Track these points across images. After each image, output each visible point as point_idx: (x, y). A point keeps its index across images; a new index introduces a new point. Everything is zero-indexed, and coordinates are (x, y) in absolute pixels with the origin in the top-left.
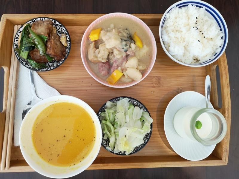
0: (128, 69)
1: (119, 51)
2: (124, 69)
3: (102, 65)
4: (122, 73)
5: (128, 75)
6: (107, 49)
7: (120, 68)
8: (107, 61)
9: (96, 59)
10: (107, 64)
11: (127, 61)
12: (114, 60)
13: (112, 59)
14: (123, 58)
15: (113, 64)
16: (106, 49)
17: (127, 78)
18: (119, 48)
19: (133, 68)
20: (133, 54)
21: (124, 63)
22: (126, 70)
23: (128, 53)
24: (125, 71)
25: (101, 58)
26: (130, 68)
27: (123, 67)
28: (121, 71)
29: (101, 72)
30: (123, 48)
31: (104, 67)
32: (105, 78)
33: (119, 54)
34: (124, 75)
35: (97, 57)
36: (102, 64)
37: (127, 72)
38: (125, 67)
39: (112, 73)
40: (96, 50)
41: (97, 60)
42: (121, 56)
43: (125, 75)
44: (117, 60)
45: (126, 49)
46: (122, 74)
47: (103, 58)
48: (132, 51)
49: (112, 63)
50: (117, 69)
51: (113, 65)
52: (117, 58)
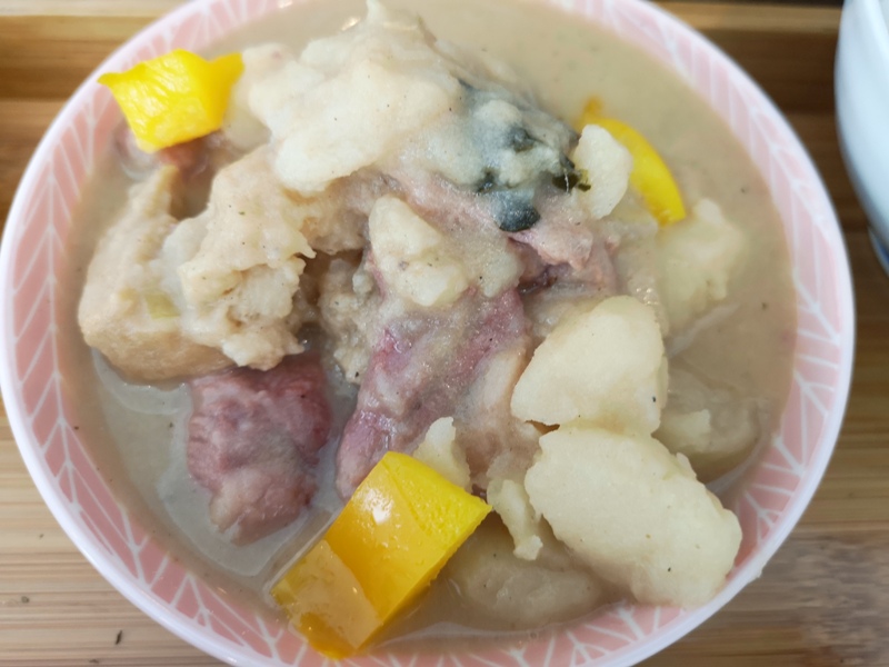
0: (547, 441)
1: (431, 216)
2: (495, 448)
3: (232, 404)
4: (478, 492)
5: (545, 528)
6: (295, 197)
7: (441, 433)
8: (295, 349)
9: (152, 326)
10: (291, 395)
11: (534, 343)
12: (375, 341)
13: (350, 329)
14: (487, 309)
15: (357, 387)
16: (280, 200)
17: (541, 563)
18: (438, 177)
19: (613, 422)
20: (601, 271)
21: (499, 370)
22: (525, 454)
23: (546, 242)
24: (519, 471)
25: (220, 313)
26: (582, 423)
27: (489, 424)
28: (461, 473)
29: (215, 490)
30: (487, 182)
31: (245, 426)
32: (252, 563)
33: (432, 257)
34: (493, 527)
35: (166, 303)
36: (231, 389)
37: (537, 477)
38: (510, 420)
39: (345, 500)
40: (168, 232)
41: (174, 338)
42: (461, 286)
43: (515, 518)
44: (413, 338)
45: (527, 194)
46: (475, 512)
47: (243, 311)
48: (594, 226)
49: (350, 376)
50: (409, 442)
51: (366, 401)
52: (415, 312)
